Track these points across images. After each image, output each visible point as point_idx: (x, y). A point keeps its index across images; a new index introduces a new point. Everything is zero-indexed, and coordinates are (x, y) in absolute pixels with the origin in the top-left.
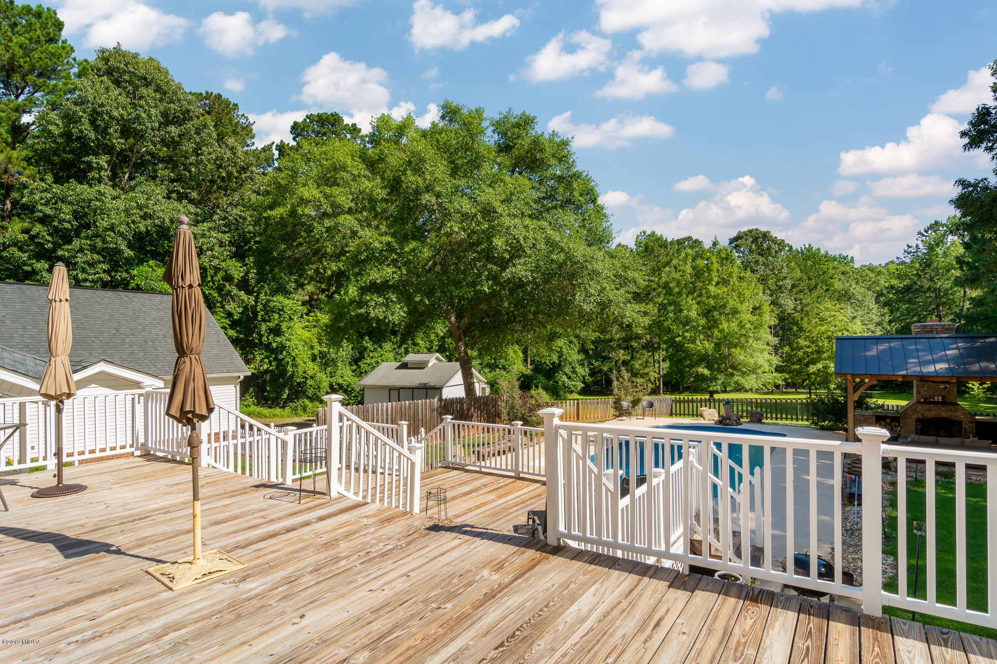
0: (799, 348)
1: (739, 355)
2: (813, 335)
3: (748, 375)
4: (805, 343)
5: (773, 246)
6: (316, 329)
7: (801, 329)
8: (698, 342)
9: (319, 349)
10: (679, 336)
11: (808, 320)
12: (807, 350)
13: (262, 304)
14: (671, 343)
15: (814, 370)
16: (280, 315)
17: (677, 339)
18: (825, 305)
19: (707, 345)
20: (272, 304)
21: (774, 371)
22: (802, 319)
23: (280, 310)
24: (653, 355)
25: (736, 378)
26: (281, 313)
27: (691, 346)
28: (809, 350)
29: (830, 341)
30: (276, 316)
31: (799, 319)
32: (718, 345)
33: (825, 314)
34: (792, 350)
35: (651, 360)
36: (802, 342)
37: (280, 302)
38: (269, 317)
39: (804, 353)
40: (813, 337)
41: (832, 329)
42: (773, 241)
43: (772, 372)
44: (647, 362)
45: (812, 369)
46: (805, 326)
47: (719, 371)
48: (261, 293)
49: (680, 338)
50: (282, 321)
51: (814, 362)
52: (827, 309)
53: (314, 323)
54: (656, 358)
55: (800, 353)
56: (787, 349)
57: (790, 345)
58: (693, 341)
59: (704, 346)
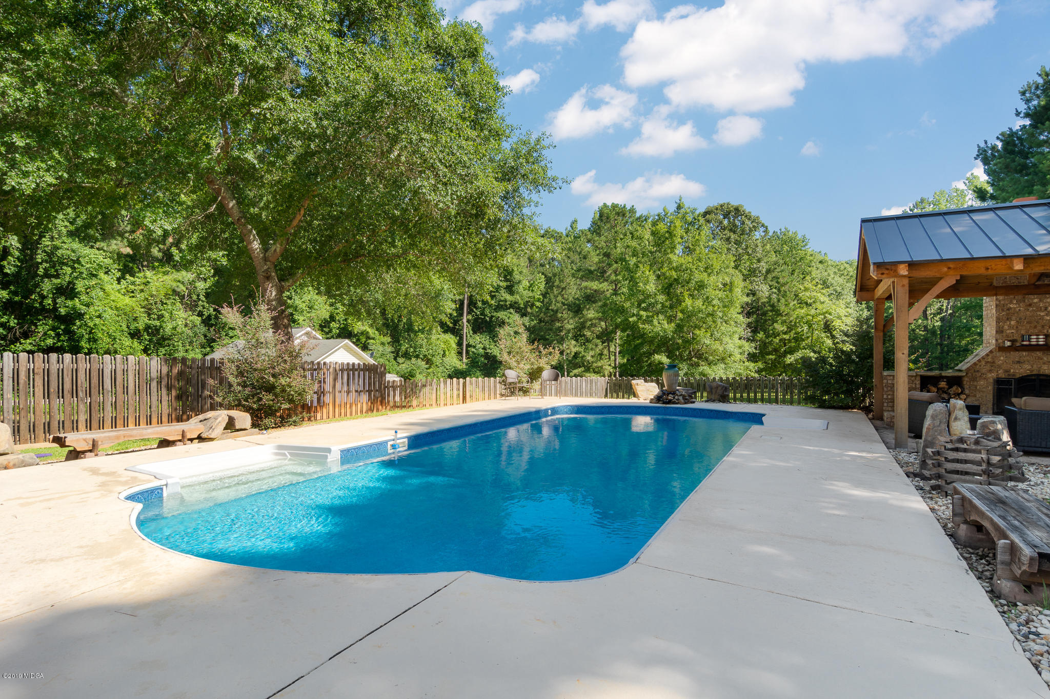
0: (776, 335)
1: (704, 338)
2: (791, 319)
3: (716, 364)
4: (782, 329)
5: (747, 222)
6: (142, 294)
7: (778, 313)
8: (655, 322)
9: (146, 321)
10: (634, 315)
11: (786, 301)
12: (784, 336)
13: (45, 251)
14: (626, 326)
15: (791, 360)
16: (74, 268)
17: (631, 319)
18: (805, 285)
19: (666, 326)
20: (59, 253)
21: (745, 360)
22: (779, 301)
23: (74, 262)
24: (608, 346)
25: (701, 369)
26: (76, 265)
27: (647, 326)
28: (787, 337)
29: (810, 327)
30: (68, 270)
31: (776, 300)
32: (679, 327)
33: (804, 295)
34: (767, 337)
35: (606, 352)
36: (779, 327)
37: (73, 251)
38: (56, 271)
39: (781, 340)
40: (791, 322)
41: (813, 312)
42: (746, 216)
43: (744, 362)
44: (601, 354)
45: (790, 359)
46: (782, 308)
47: (682, 359)
48: (45, 237)
49: (635, 318)
50: (76, 278)
51: (791, 351)
52: (806, 289)
53: (142, 287)
54: (611, 349)
55: (777, 340)
56: (761, 335)
57: (765, 331)
58: (649, 321)
59: (662, 326)
